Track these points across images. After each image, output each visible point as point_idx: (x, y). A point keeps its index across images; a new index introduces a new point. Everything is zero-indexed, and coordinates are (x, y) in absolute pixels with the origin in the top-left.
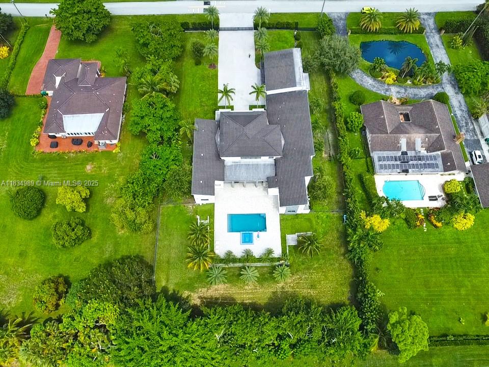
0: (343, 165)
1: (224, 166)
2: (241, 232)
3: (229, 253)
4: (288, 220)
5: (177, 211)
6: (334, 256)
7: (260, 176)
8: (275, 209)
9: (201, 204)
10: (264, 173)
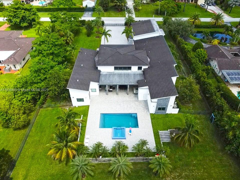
0: (200, 77)
1: (100, 74)
2: (113, 128)
3: (99, 145)
4: (159, 119)
5: (54, 112)
6: (212, 152)
7: (131, 80)
8: (146, 111)
9: (77, 107)
10: (134, 79)
